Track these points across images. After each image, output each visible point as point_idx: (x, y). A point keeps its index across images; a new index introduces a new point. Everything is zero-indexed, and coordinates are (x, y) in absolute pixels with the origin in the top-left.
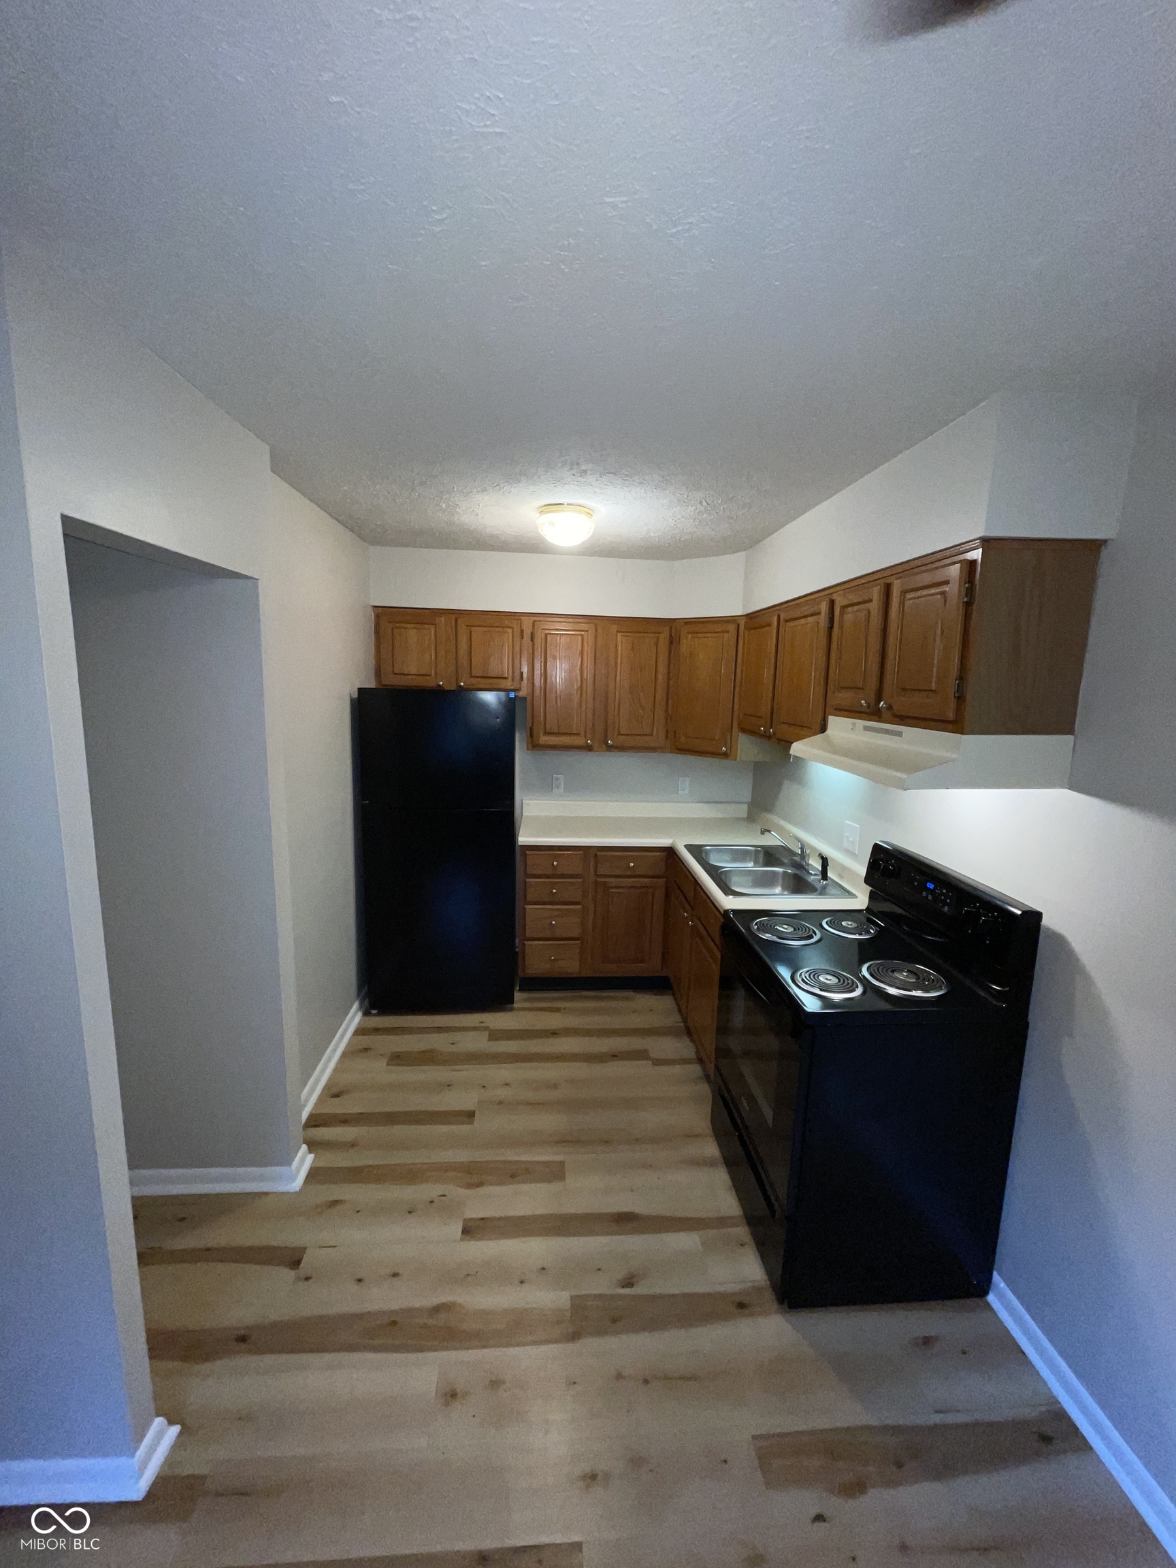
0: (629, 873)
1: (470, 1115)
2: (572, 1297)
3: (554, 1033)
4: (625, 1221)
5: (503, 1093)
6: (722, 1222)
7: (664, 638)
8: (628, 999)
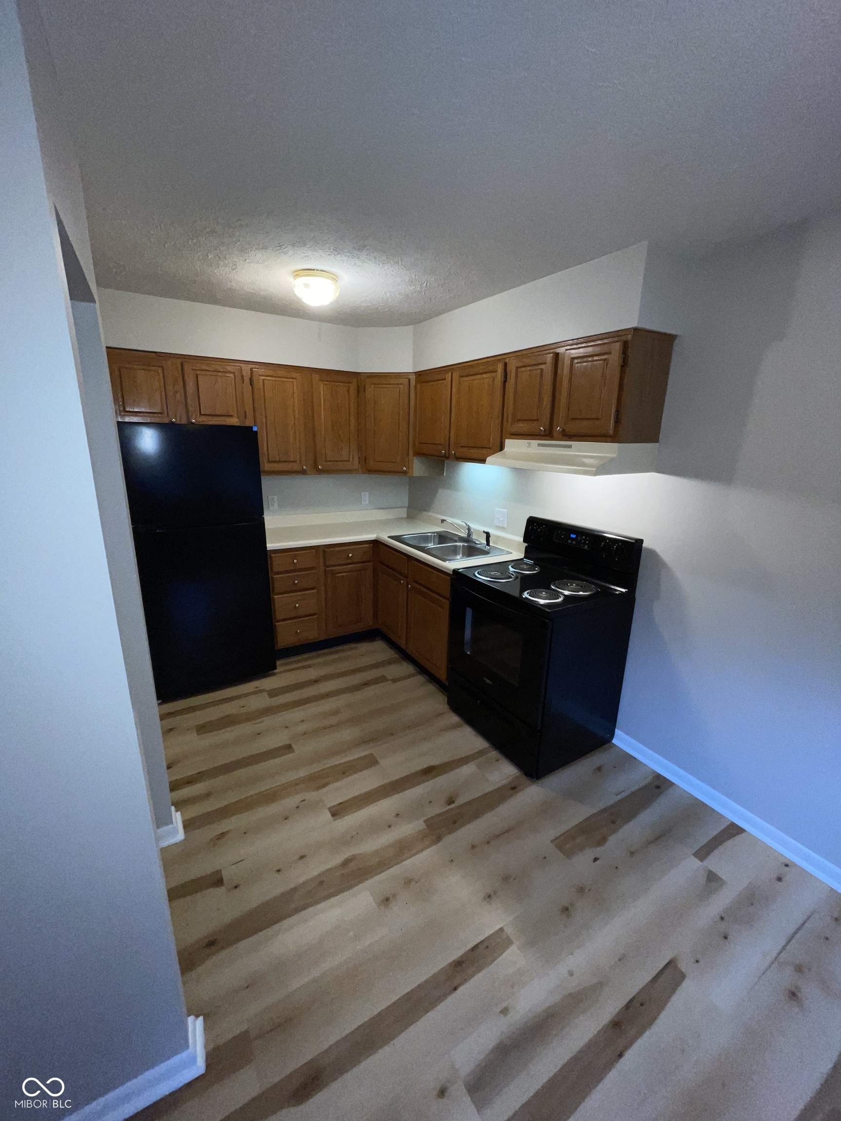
0: (349, 561)
1: (289, 748)
2: (425, 821)
3: (316, 681)
4: (429, 772)
5: (302, 728)
6: (481, 753)
7: (353, 387)
8: (352, 649)
